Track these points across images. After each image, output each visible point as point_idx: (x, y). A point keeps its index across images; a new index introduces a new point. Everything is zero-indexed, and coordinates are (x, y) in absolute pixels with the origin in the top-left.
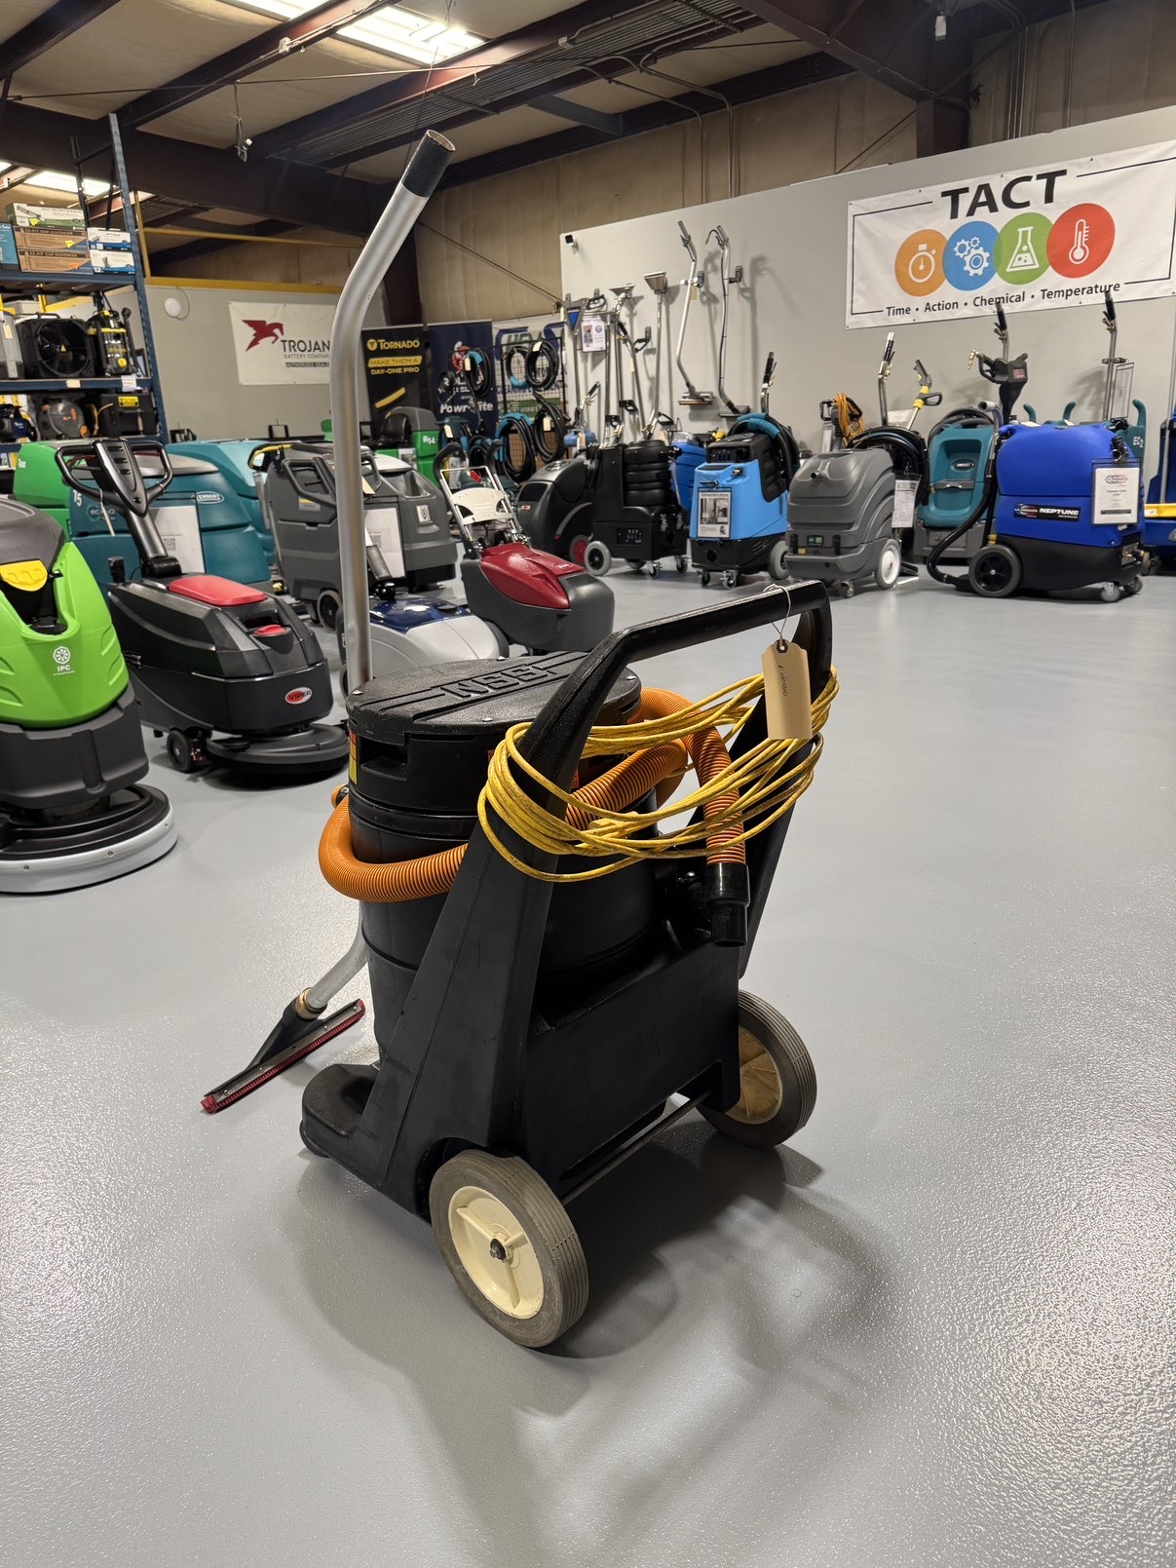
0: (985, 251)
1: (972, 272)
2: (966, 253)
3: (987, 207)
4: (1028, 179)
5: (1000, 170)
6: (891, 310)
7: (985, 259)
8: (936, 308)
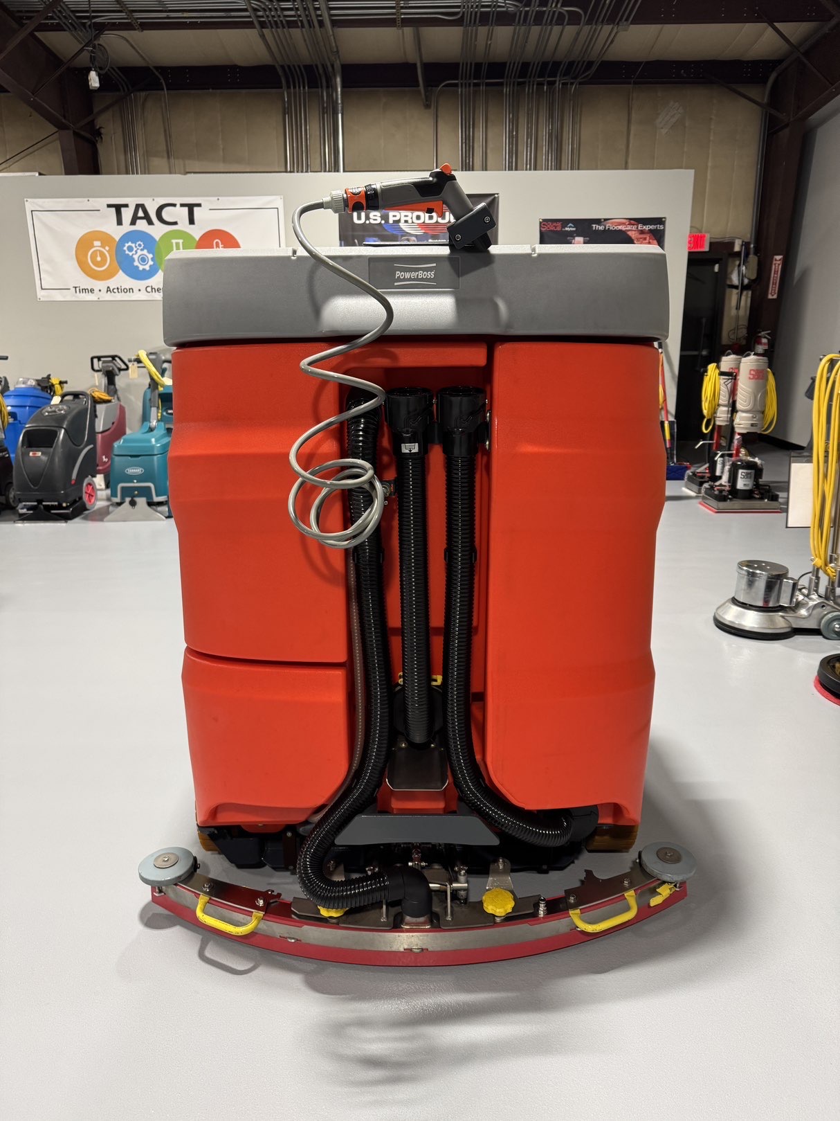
0: (149, 252)
1: (141, 268)
2: (134, 252)
3: (144, 221)
4: (174, 205)
5: (153, 195)
6: (78, 289)
7: (150, 260)
8: (115, 290)
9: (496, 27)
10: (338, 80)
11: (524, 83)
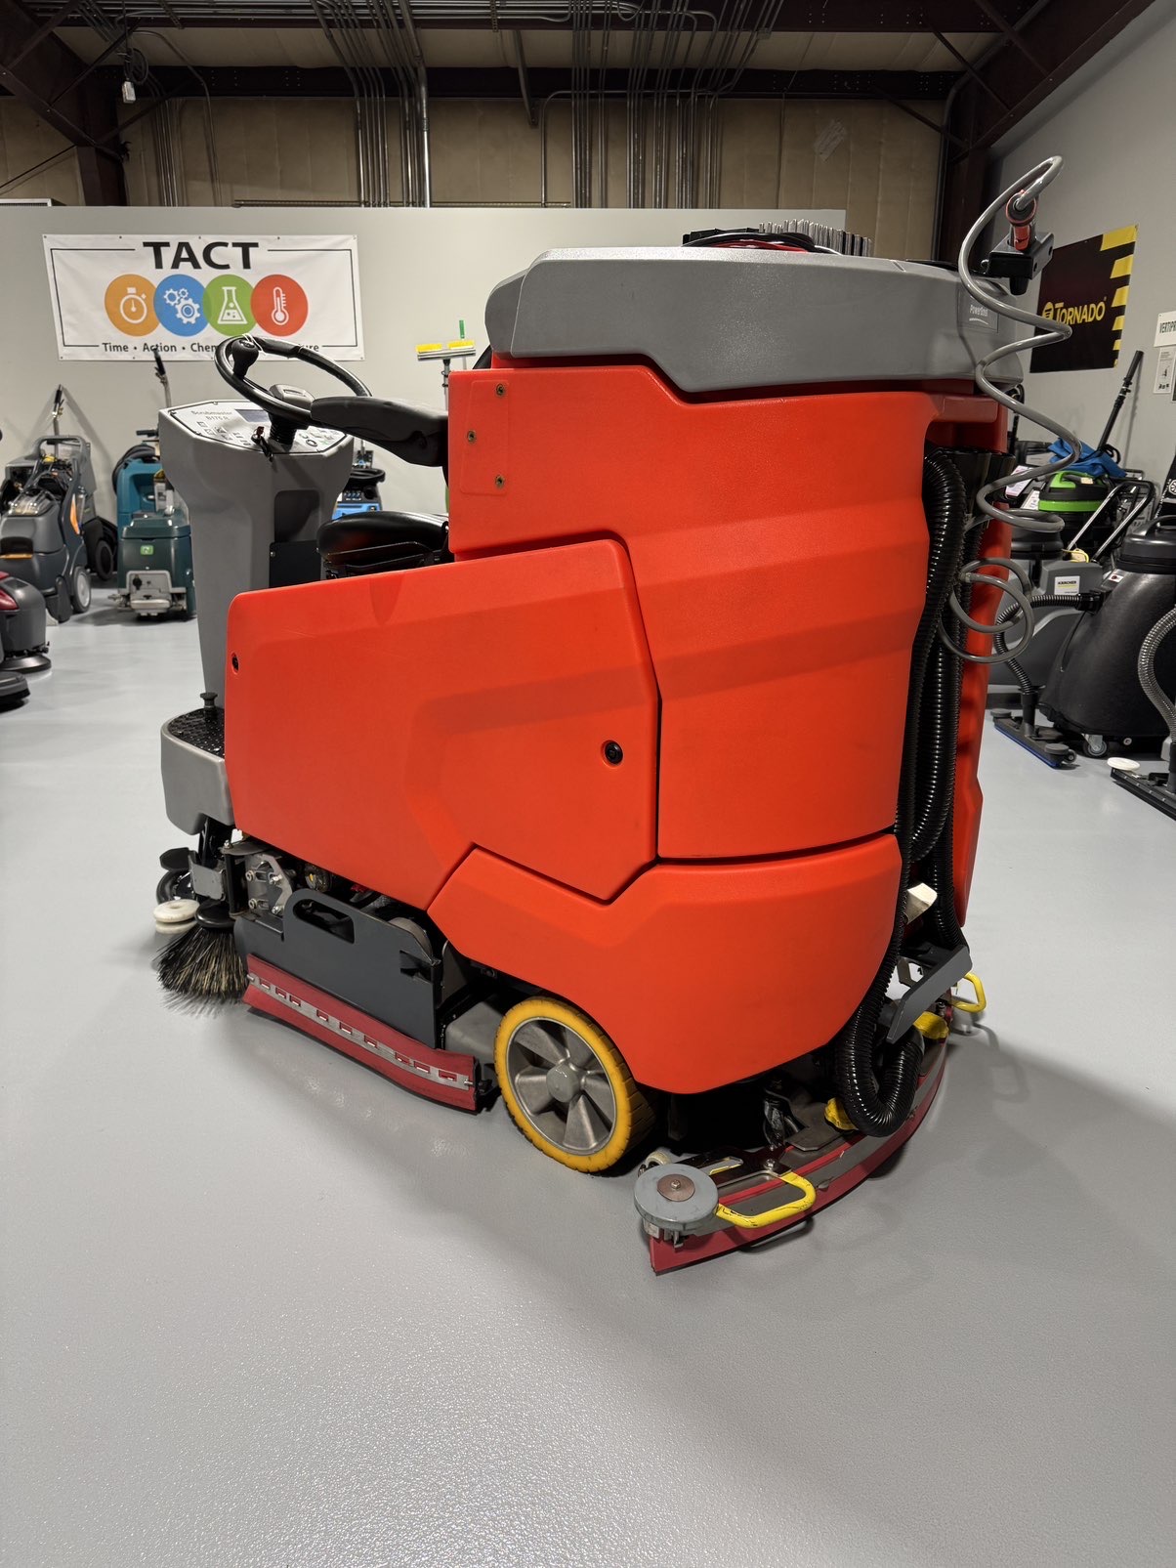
3: (189, 264)
4: (225, 245)
5: (200, 232)
6: (108, 346)
9: (612, 32)
10: (423, 89)
11: (651, 95)
